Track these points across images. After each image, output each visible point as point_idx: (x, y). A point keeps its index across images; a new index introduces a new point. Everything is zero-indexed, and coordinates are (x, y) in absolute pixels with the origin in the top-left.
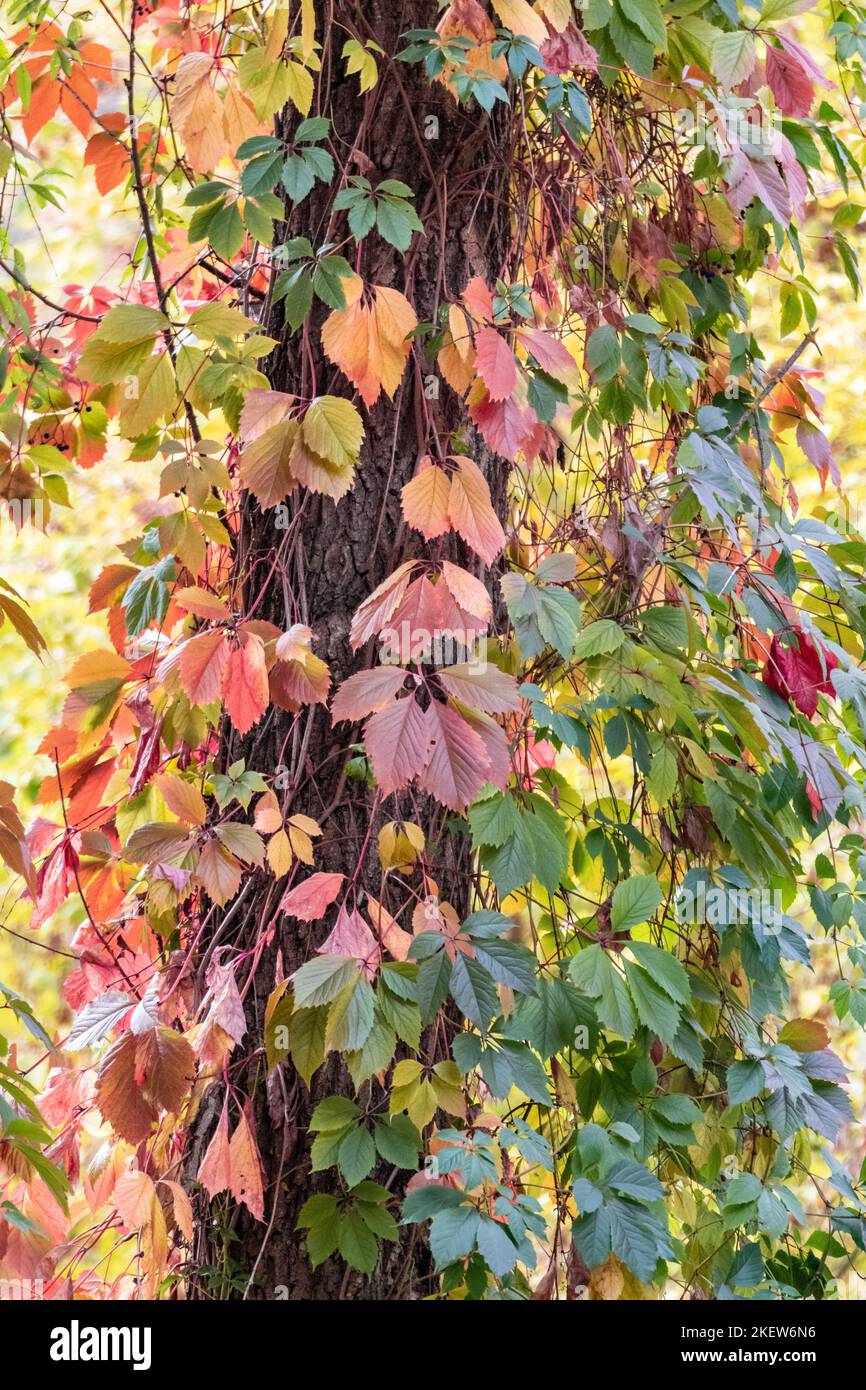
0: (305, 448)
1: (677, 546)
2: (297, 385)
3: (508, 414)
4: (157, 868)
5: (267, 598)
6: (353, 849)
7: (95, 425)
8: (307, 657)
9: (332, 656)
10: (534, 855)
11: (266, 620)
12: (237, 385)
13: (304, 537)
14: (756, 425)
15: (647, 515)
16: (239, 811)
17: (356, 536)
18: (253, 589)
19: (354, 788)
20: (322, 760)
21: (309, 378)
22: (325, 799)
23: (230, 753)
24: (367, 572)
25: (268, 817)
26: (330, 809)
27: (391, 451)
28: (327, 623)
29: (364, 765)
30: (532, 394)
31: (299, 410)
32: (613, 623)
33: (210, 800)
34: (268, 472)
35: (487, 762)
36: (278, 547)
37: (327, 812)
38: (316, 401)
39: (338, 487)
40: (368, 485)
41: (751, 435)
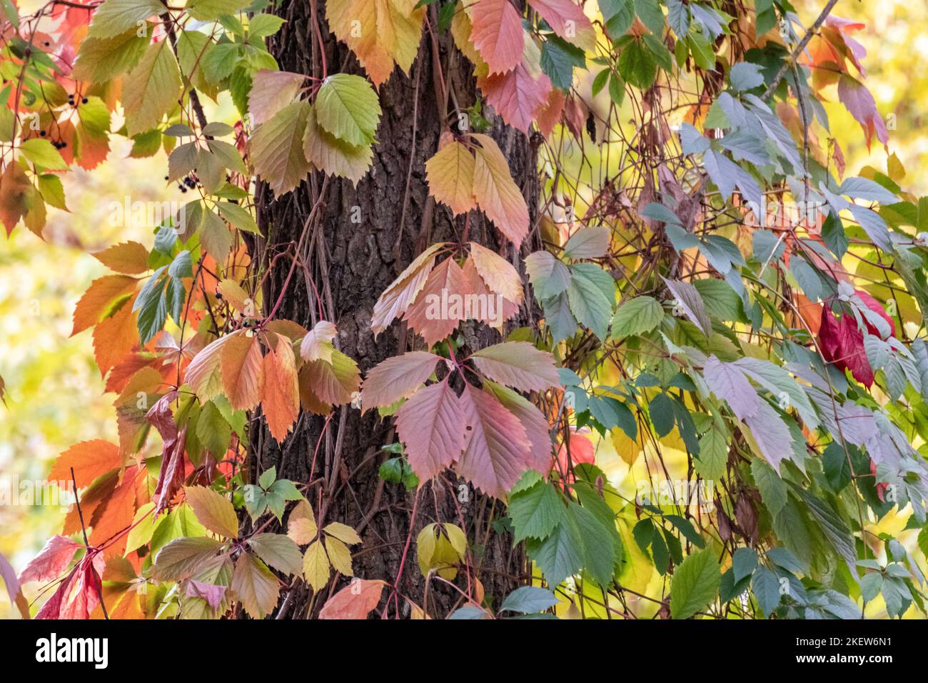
0: (319, 130)
1: (718, 214)
2: (308, 66)
3: (520, 83)
4: (190, 586)
5: (290, 296)
6: (396, 556)
7: (97, 123)
8: (333, 355)
9: (362, 352)
10: (582, 545)
11: (290, 318)
12: (244, 65)
13: (325, 229)
14: (796, 80)
15: (685, 185)
16: (272, 523)
17: (379, 223)
18: (273, 287)
19: (394, 492)
20: (357, 464)
21: (320, 59)
22: (363, 505)
23: (259, 462)
24: (394, 261)
25: (301, 528)
26: (369, 516)
27: (412, 131)
28: (354, 318)
29: (399, 466)
30: (546, 61)
31: (310, 91)
32: (652, 299)
33: (242, 513)
34: (281, 156)
35: (527, 446)
36: (298, 241)
37: (366, 519)
38: (328, 80)
39: (357, 169)
40: (390, 169)
41: (790, 93)
